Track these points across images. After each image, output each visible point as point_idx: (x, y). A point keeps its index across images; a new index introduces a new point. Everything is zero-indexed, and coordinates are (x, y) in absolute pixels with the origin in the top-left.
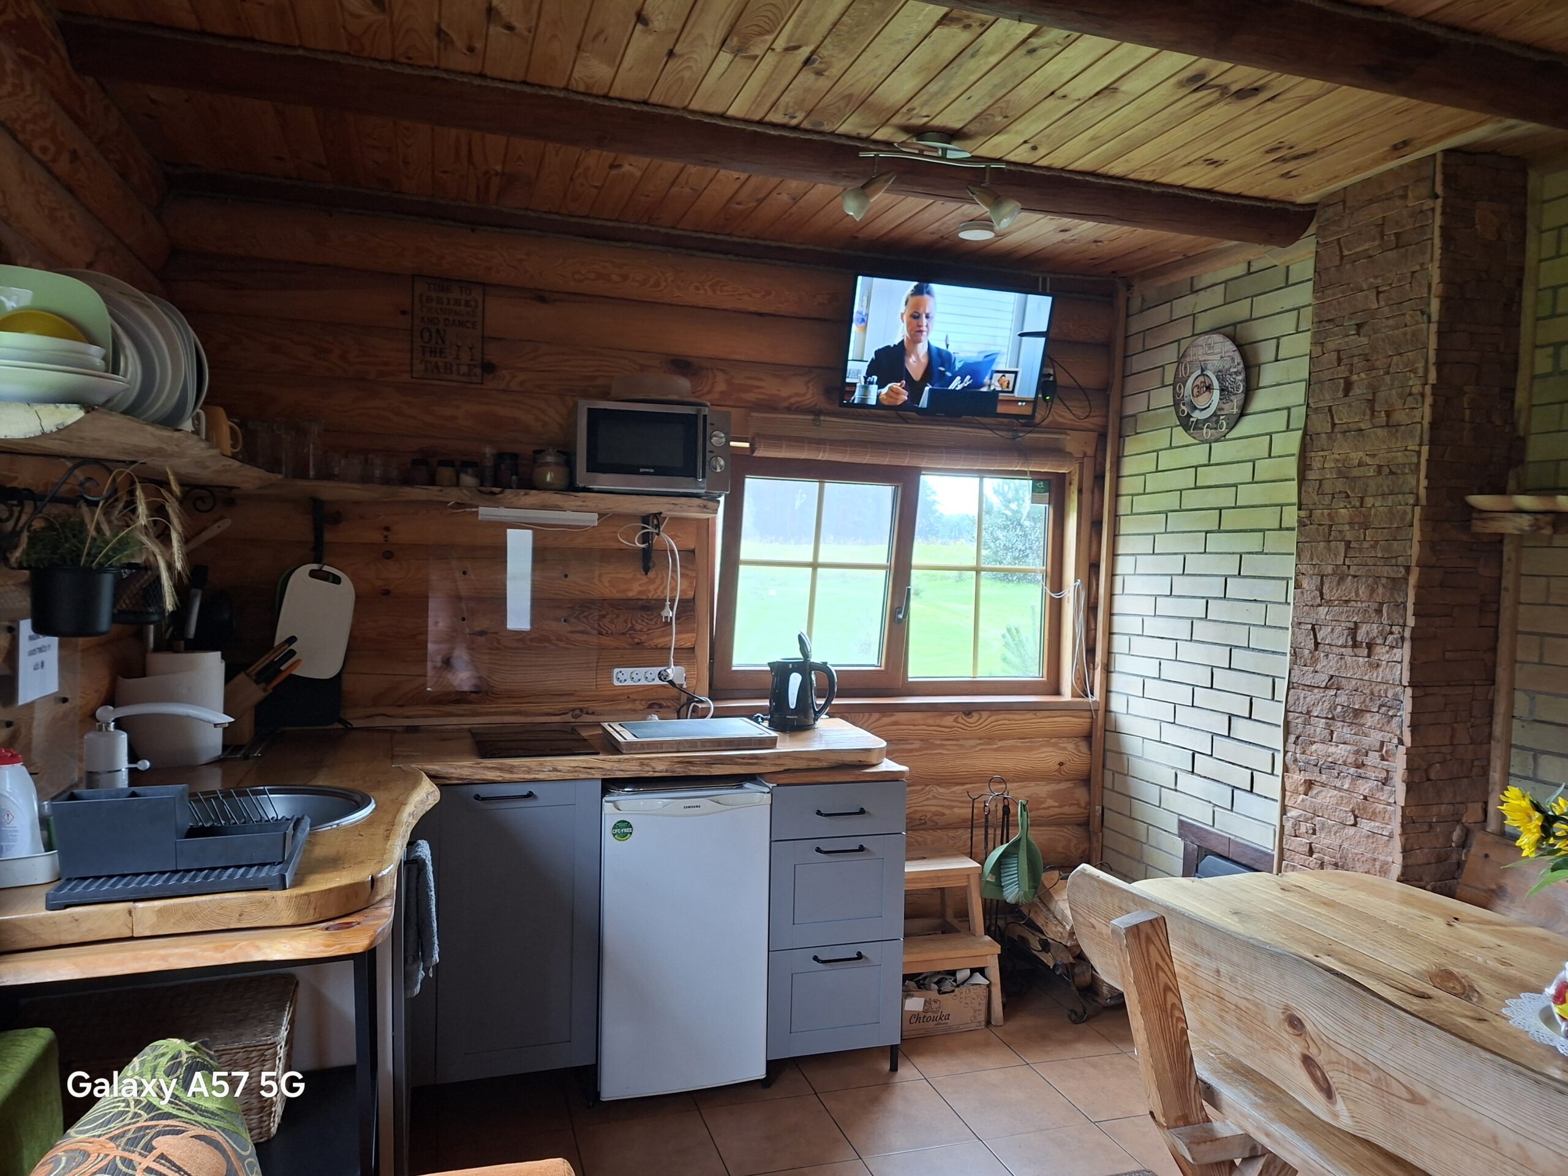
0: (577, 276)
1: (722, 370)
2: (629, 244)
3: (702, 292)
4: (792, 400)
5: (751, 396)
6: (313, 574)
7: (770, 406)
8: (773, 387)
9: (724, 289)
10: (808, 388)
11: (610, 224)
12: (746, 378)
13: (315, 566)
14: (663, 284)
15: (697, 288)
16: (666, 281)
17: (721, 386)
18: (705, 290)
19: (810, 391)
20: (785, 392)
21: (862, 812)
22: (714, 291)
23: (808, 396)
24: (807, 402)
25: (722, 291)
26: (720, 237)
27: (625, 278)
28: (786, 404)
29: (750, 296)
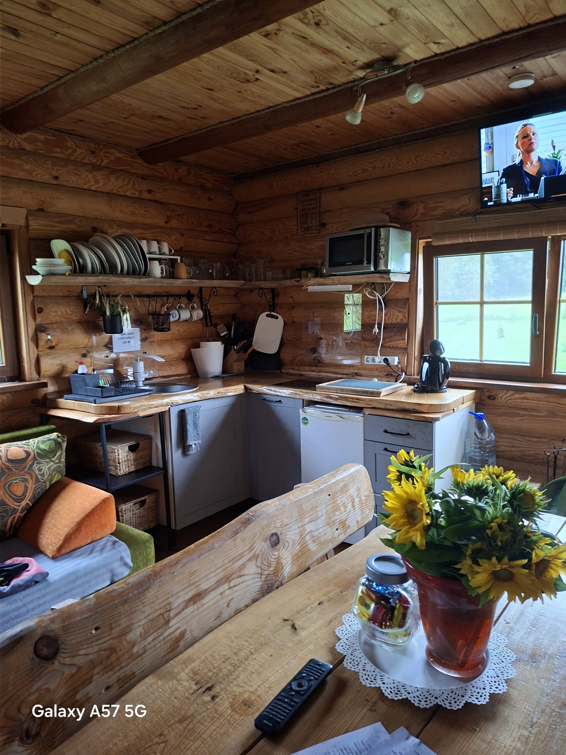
0: (355, 174)
1: (421, 202)
2: (377, 150)
3: (411, 163)
4: (462, 210)
5: (438, 212)
6: (268, 316)
7: (450, 215)
8: (449, 205)
9: (421, 158)
10: (470, 201)
11: (367, 144)
12: (435, 203)
13: (268, 313)
14: (392, 165)
15: (408, 162)
16: (392, 163)
17: (421, 210)
18: (412, 162)
19: (472, 202)
20: (456, 206)
21: (408, 434)
22: (417, 161)
23: (471, 205)
24: (471, 209)
25: (420, 160)
26: (419, 131)
27: (374, 168)
28: (459, 212)
29: (436, 157)
